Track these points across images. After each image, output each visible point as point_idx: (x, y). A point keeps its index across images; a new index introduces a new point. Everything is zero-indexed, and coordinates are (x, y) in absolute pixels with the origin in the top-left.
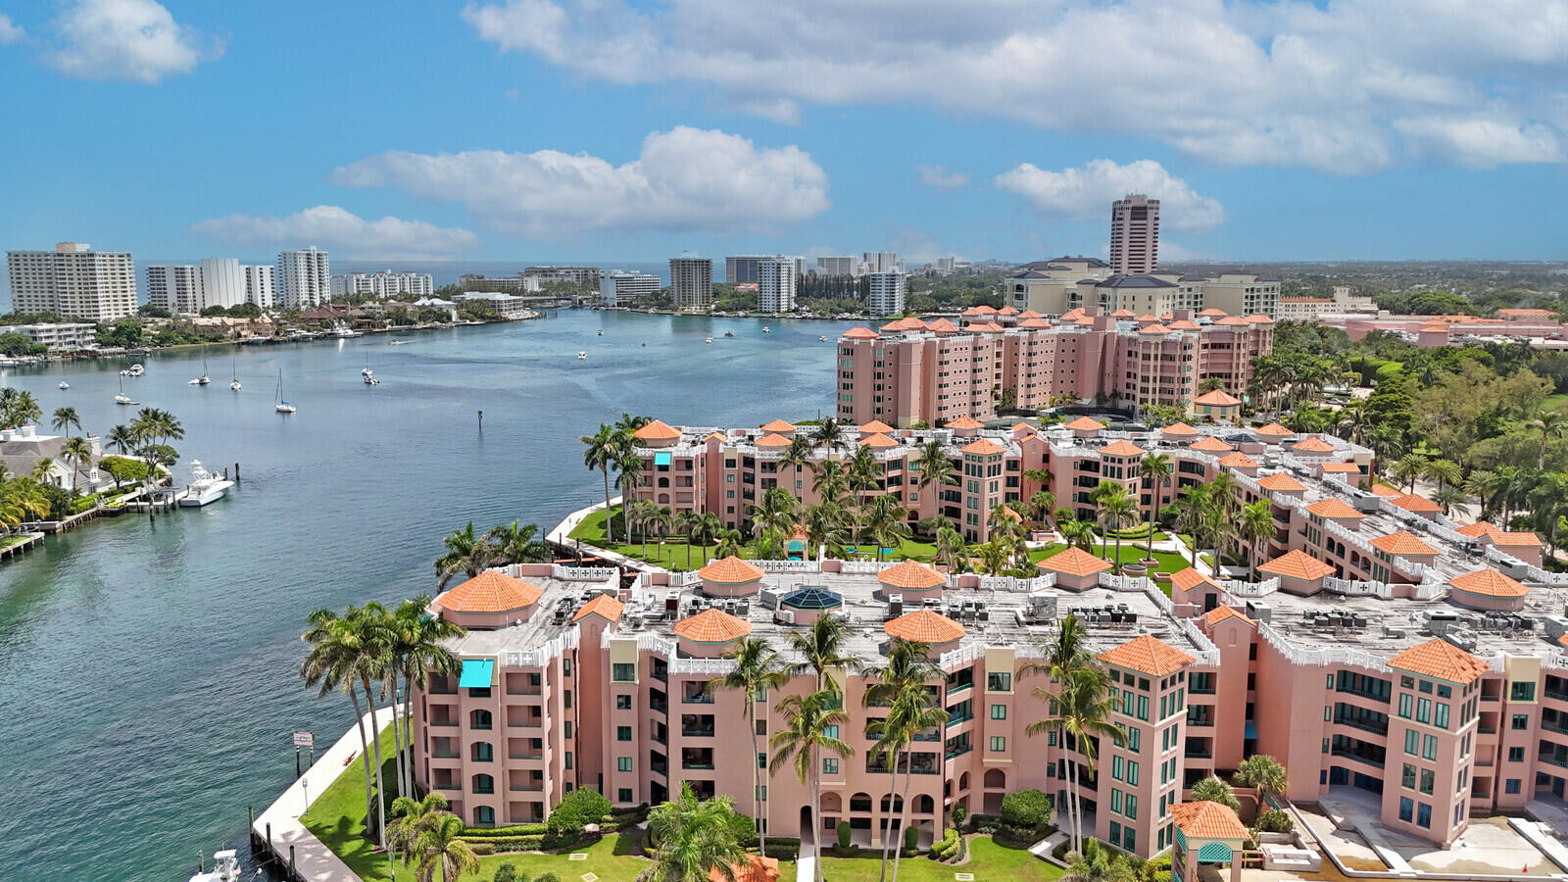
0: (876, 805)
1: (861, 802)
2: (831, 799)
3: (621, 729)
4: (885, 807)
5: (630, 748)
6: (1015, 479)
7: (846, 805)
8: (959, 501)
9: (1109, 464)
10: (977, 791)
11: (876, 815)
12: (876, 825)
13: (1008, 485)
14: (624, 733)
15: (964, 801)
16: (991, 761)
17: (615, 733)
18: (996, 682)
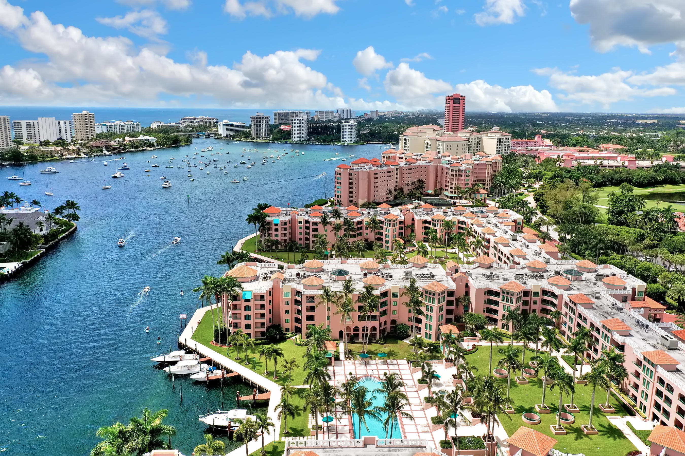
0: (361, 330)
1: (356, 329)
2: (348, 328)
3: (286, 311)
4: (363, 330)
5: (288, 316)
6: (402, 227)
7: (352, 330)
8: (382, 235)
9: (434, 222)
10: (389, 326)
11: (360, 332)
12: (360, 336)
13: (400, 229)
14: (287, 312)
15: (385, 329)
16: (393, 317)
17: (285, 312)
18: (395, 295)
